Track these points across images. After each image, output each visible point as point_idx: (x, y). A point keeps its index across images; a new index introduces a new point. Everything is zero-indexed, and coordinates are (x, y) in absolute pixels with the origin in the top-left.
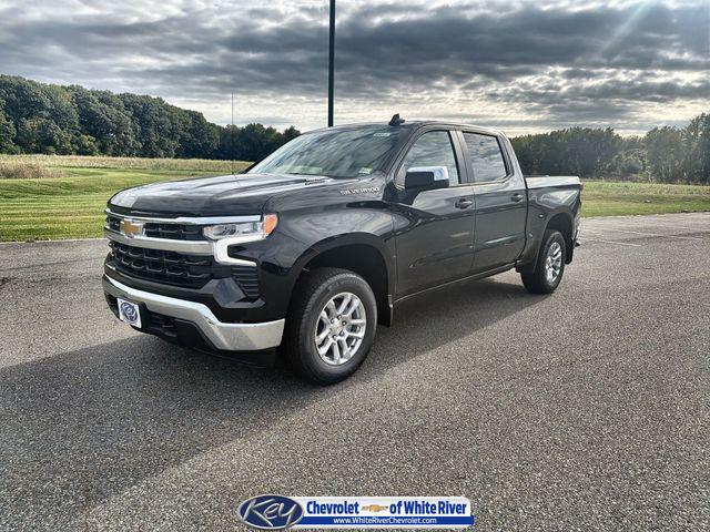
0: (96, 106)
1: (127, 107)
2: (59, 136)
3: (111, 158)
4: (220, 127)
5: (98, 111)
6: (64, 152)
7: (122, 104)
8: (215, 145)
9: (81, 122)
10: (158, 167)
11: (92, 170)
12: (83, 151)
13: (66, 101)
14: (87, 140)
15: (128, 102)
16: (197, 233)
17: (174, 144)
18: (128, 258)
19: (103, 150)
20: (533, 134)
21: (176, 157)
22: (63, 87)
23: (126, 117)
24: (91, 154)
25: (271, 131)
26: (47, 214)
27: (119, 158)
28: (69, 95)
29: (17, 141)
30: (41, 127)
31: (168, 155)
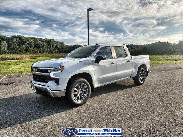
0: (38, 42)
1: (46, 41)
2: (30, 49)
3: (42, 54)
4: (68, 46)
5: (39, 43)
6: (31, 53)
7: (44, 41)
8: (67, 50)
9: (35, 46)
11: (37, 57)
12: (35, 52)
13: (32, 41)
14: (36, 50)
15: (46, 40)
17: (57, 50)
22: (31, 38)
23: (46, 44)
24: (37, 53)
26: (25, 68)
28: (32, 39)
29: (20, 51)
30: (26, 47)
31: (55, 53)
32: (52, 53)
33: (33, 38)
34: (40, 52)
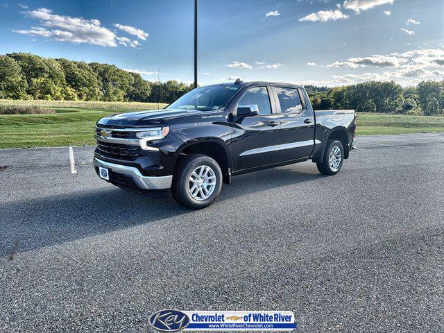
4: (151, 83)
8: (148, 94)
16: (133, 135)
17: (122, 93)
18: (104, 149)
29: (29, 92)
30: (43, 83)
31: (119, 100)
32: (110, 101)
34: (80, 96)
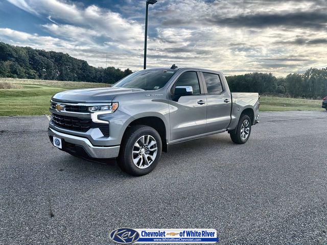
3: (43, 80)
10: (65, 85)
11: (35, 86)
12: (30, 77)
13: (23, 54)
14: (32, 72)
15: (53, 55)
19: (40, 77)
20: (237, 75)
21: (74, 81)
22: (22, 47)
23: (51, 62)
25: (118, 70)
27: (47, 81)
28: (25, 51)
33: (26, 48)
